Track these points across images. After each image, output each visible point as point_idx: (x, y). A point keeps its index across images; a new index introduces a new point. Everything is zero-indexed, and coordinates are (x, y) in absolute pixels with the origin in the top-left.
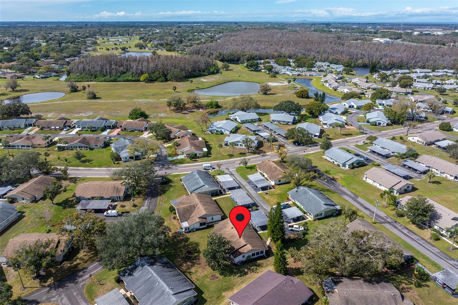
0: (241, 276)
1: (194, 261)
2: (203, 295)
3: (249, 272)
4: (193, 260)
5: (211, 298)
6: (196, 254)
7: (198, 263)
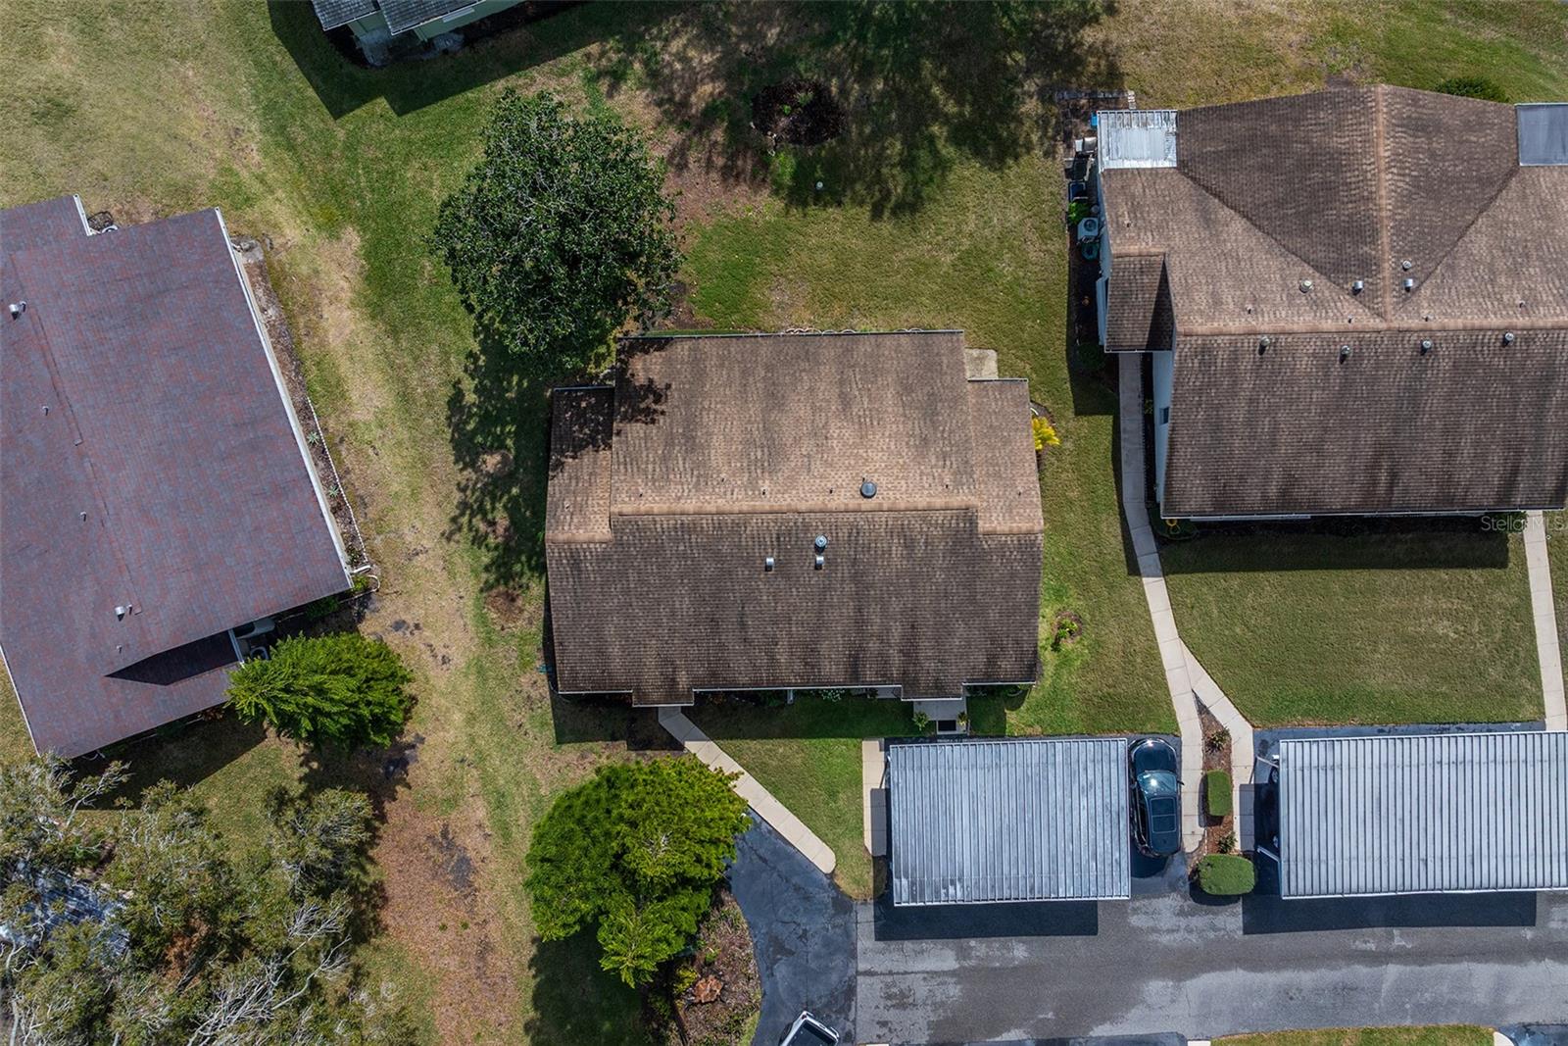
0: (456, 402)
1: (718, 135)
2: (382, 104)
3: (469, 473)
4: (735, 129)
5: (349, 147)
6: (784, 164)
7: (692, 156)
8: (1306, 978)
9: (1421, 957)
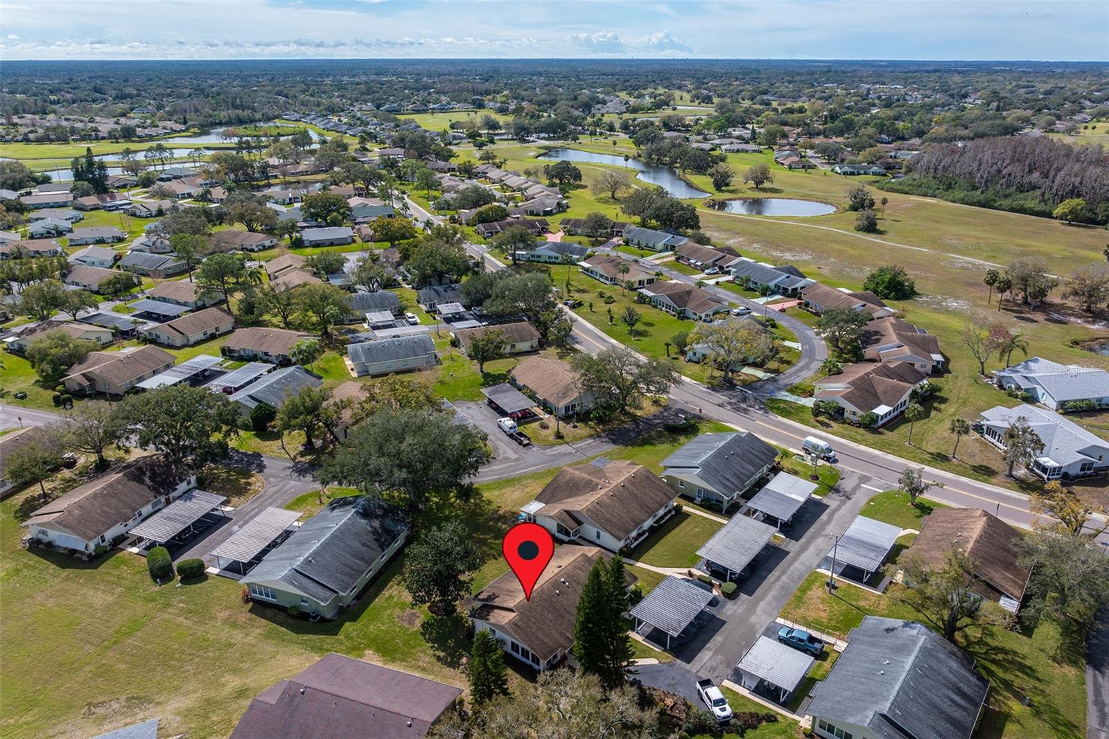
0: (439, 659)
2: (347, 624)
5: (347, 637)
8: (773, 592)
9: (784, 572)
